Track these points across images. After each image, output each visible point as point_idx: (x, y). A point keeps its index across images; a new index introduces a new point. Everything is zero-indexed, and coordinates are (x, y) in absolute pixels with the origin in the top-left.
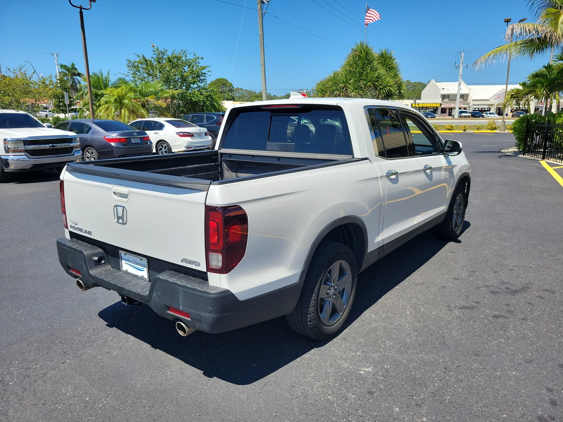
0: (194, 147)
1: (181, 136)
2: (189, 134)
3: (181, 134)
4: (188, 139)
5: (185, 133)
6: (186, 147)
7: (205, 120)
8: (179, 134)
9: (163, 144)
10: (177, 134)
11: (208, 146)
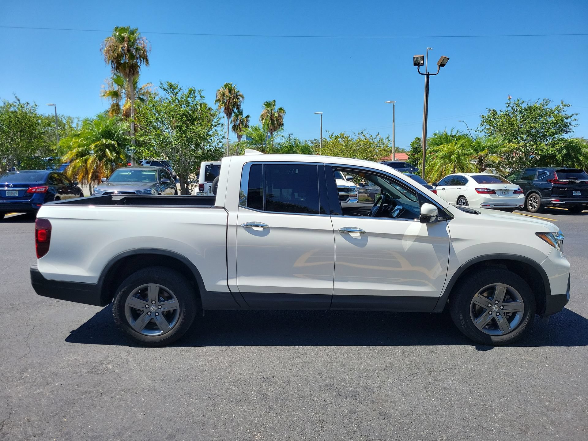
0: (492, 205)
1: (479, 192)
2: (489, 191)
3: (480, 190)
4: (487, 196)
5: (484, 190)
6: (483, 204)
7: (536, 176)
8: (478, 190)
9: (462, 200)
10: (476, 190)
11: (516, 205)
